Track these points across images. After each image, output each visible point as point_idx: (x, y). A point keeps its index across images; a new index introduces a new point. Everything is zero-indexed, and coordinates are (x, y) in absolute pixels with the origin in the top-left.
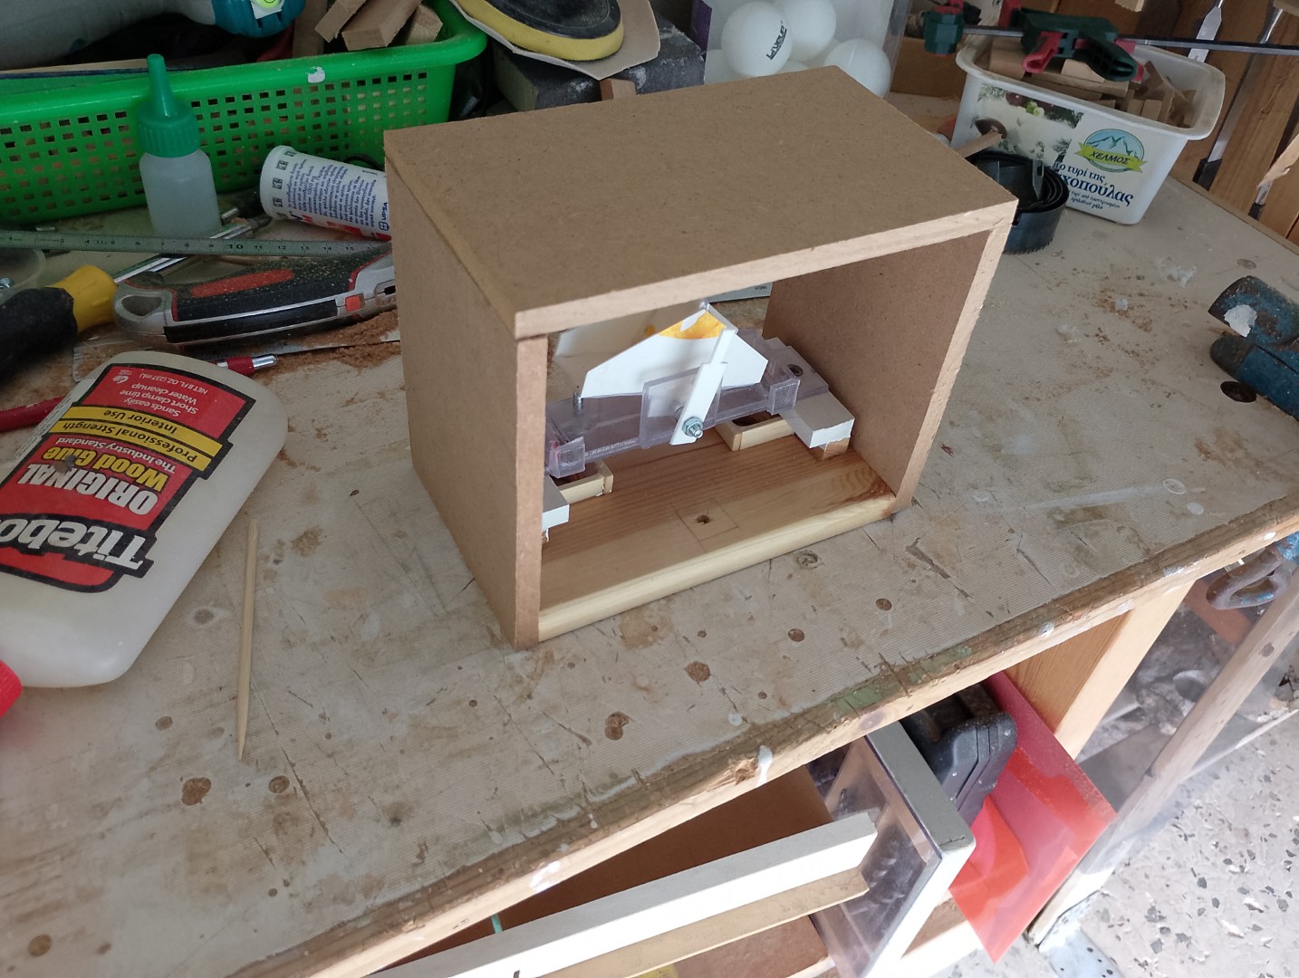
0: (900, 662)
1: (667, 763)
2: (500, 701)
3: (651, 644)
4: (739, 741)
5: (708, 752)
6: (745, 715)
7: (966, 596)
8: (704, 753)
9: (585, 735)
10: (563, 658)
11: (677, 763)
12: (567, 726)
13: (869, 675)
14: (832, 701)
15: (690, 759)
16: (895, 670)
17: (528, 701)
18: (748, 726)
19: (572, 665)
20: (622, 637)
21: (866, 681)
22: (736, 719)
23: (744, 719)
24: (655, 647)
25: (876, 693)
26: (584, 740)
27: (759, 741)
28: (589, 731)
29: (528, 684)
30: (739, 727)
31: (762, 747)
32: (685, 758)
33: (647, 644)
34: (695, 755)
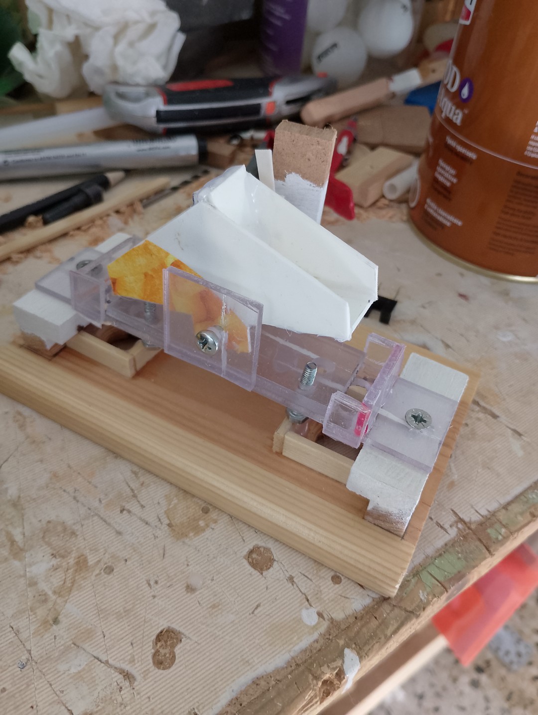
0: (475, 518)
1: (234, 695)
2: (17, 633)
3: (203, 530)
4: (318, 646)
5: (283, 668)
6: (319, 609)
7: (520, 435)
8: (277, 671)
9: (127, 667)
10: (99, 561)
11: (245, 692)
12: (104, 658)
13: (447, 538)
14: (414, 576)
15: (263, 683)
16: (473, 527)
17: (54, 627)
18: (325, 625)
19: (110, 570)
20: (170, 525)
21: (446, 545)
22: (310, 617)
23: (320, 615)
24: (208, 533)
25: (459, 558)
26: (128, 676)
27: (341, 642)
28: (132, 661)
29: (55, 603)
30: (315, 628)
31: (347, 651)
32: (256, 682)
33: (198, 530)
34: (267, 677)
